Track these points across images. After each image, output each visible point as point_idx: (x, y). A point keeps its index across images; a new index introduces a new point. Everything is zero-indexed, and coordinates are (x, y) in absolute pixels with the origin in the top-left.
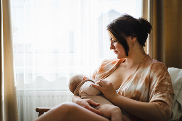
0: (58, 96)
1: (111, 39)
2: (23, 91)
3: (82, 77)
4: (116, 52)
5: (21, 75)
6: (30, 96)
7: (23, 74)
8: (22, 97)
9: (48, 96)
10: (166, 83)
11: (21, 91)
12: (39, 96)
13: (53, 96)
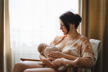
0: (33, 54)
1: (61, 24)
2: (15, 51)
3: (44, 45)
4: (63, 31)
5: (14, 43)
6: (19, 54)
7: (15, 42)
8: (14, 54)
9: (28, 54)
10: (90, 47)
11: (14, 51)
12: (24, 54)
13: (31, 54)
